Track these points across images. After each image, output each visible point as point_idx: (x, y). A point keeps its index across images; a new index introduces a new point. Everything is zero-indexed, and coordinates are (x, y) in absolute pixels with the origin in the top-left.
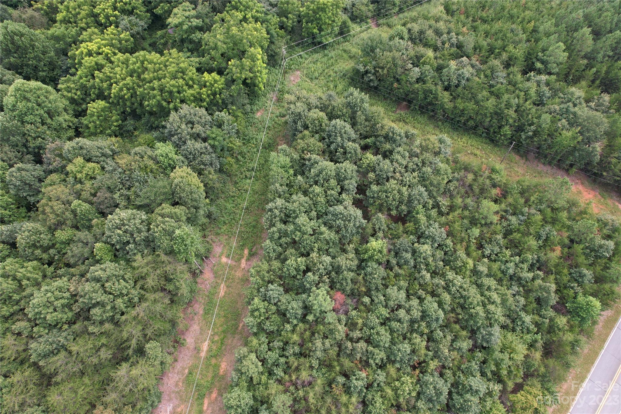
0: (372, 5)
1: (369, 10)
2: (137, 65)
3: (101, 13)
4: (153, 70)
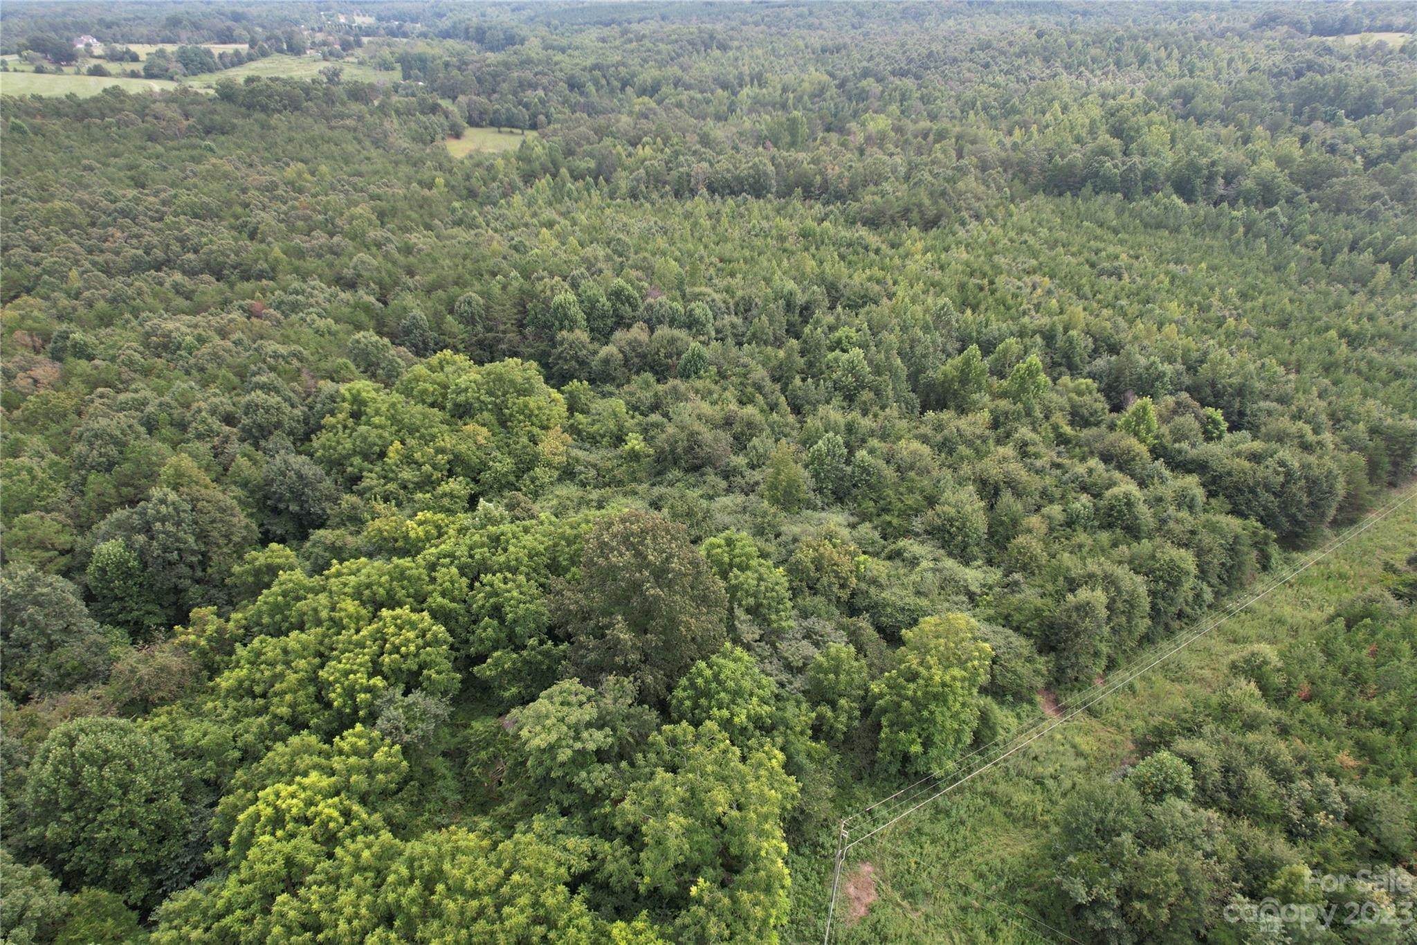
0: (1044, 659)
1: (1037, 672)
2: (412, 891)
3: (336, 681)
4: (455, 918)
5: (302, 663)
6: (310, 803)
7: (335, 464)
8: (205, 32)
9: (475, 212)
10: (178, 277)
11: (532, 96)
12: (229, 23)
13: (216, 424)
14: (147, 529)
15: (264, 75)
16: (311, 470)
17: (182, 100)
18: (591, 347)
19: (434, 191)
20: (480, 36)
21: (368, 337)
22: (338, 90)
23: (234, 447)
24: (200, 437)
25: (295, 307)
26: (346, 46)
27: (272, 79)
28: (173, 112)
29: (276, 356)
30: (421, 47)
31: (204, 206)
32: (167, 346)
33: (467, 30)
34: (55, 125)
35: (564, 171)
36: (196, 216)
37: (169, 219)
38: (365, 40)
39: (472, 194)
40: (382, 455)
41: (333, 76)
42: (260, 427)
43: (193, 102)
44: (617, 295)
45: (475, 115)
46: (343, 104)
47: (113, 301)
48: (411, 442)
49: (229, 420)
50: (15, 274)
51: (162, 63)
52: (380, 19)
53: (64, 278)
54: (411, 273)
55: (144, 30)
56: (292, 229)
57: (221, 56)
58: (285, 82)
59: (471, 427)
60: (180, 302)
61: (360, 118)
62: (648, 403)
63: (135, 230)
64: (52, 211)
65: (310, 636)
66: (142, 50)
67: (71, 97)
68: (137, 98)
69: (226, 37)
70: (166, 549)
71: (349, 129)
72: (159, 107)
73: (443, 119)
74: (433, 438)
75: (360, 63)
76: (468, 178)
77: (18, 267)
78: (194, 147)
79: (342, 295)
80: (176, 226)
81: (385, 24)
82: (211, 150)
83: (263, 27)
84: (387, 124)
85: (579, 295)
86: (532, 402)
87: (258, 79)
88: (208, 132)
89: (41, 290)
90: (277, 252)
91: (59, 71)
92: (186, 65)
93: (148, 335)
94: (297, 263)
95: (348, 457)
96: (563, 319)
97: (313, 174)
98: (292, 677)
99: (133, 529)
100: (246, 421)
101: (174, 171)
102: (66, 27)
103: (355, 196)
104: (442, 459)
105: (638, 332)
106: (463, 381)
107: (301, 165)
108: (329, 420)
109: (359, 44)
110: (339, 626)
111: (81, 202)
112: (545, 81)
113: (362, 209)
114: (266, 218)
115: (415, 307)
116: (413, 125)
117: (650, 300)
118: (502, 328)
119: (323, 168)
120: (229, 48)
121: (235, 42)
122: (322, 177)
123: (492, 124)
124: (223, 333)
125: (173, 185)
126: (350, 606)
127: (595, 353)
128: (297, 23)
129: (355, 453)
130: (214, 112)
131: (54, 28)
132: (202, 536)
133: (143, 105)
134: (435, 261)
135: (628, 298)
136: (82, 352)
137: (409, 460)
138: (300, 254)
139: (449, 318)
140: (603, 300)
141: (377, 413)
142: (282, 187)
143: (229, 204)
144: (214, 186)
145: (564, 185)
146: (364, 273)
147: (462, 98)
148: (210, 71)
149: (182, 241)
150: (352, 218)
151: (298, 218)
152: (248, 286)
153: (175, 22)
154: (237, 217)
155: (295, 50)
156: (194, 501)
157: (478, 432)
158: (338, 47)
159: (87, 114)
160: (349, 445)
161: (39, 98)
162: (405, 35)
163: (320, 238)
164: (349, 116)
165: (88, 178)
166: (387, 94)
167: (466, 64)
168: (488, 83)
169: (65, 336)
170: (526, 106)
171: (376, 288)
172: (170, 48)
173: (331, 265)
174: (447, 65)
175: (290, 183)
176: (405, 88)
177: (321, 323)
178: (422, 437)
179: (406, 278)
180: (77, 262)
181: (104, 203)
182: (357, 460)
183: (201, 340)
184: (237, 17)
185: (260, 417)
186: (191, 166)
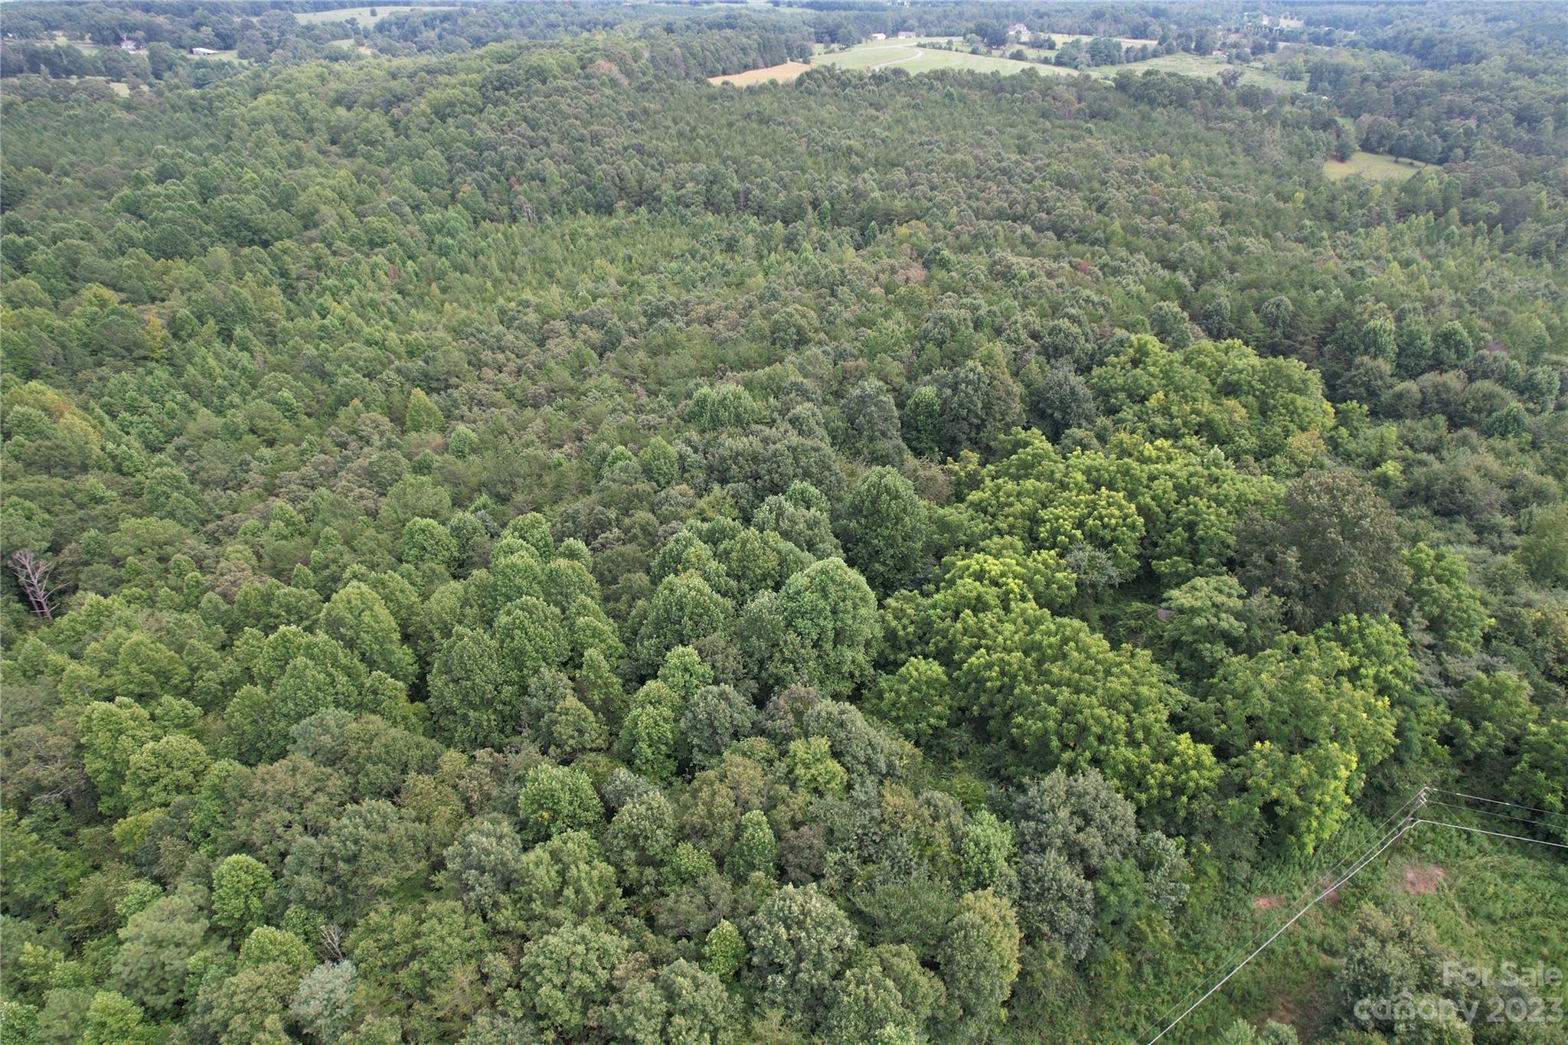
2: (1052, 639)
3: (1049, 520)
5: (1029, 501)
6: (1003, 574)
7: (1103, 394)
8: (1121, 27)
9: (1325, 234)
10: (1028, 229)
11: (1457, 125)
12: (1147, 19)
13: (1024, 336)
14: (955, 387)
15: (1163, 70)
16: (1083, 391)
17: (1081, 87)
18: (1389, 380)
19: (1290, 205)
20: (1425, 52)
21: (1173, 307)
22: (1232, 95)
23: (1031, 356)
24: (1009, 341)
25: (1116, 271)
26: (1258, 50)
27: (1169, 75)
28: (1070, 95)
29: (1088, 300)
30: (1343, 57)
31: (1070, 176)
32: (1006, 275)
33: (1410, 42)
34: (975, 95)
35: (1454, 211)
36: (1059, 184)
37: (1037, 182)
38: (1281, 45)
39: (1331, 216)
40: (1143, 399)
41: (1230, 80)
42: (1056, 349)
43: (1091, 89)
44: (1447, 338)
45: (1374, 139)
46: (1230, 107)
47: (975, 236)
48: (1172, 396)
49: (1035, 336)
50: (914, 204)
51: (1074, 52)
52: (1308, 23)
53: (946, 214)
54: (1232, 270)
55: (1068, 22)
56: (1137, 210)
57: (1128, 50)
58: (1181, 79)
59: (1231, 403)
60: (1023, 248)
61: (1242, 123)
62: (1425, 444)
63: (1008, 187)
64: (954, 161)
65: (1043, 486)
66: (1060, 40)
67: (995, 74)
68: (1045, 80)
69: (1139, 32)
70: (961, 405)
71: (1225, 132)
72: (1060, 89)
73: (1332, 138)
74: (1195, 400)
75: (1265, 69)
76: (1334, 198)
77: (918, 199)
78: (1076, 127)
79: (1161, 271)
80: (1041, 189)
81: (1312, 29)
82: (1090, 132)
83: (1179, 24)
84: (1267, 134)
85: (1400, 328)
86: (1300, 401)
87: (1157, 72)
88: (1092, 117)
89: (928, 219)
90: (1117, 225)
91: (988, 54)
92: (1093, 56)
93: (995, 263)
94: (1130, 238)
95: (1114, 390)
96: (1372, 344)
97: (1174, 167)
98: (1018, 507)
99: (945, 385)
100: (1047, 339)
101: (1053, 146)
102: (1007, 16)
103: (1207, 193)
104: (1194, 419)
105: (1453, 380)
106: (1241, 364)
107: (1165, 157)
108: (1112, 359)
109: (1272, 49)
110: (1064, 487)
111: (976, 158)
112: (1484, 109)
113: (1211, 206)
114: (1117, 197)
115: (1223, 295)
116: (1296, 139)
117: (1485, 352)
118: (1301, 338)
119: (1186, 163)
120: (1138, 44)
121: (1146, 38)
122: (1182, 170)
123: (1391, 152)
124: (1050, 275)
125: (1049, 156)
126: (1080, 477)
127: (1391, 387)
128: (1215, 22)
129: (1123, 389)
130: (1106, 99)
131: (997, 17)
132: (987, 406)
133: (1048, 87)
134: (1260, 265)
135: (1458, 344)
136: (944, 264)
137: (1165, 411)
138: (1136, 231)
139: (1252, 314)
140: (1427, 339)
141: (1154, 364)
142: (1141, 173)
143: (1090, 179)
144: (1082, 162)
145: (1448, 225)
146: (1189, 260)
147: (1366, 118)
148: (1113, 63)
149: (1041, 202)
150: (1197, 210)
151: (1146, 201)
152: (1080, 248)
153: (1098, 15)
154: (1092, 191)
155: (1202, 50)
156: (993, 378)
157: (1237, 410)
158: (1248, 50)
159: (1002, 89)
160: (1120, 381)
161: (971, 72)
162: (1330, 43)
163: (1159, 222)
164: (1231, 120)
165: (986, 140)
166: (1281, 102)
167: (1390, 80)
168: (1406, 105)
169: (937, 252)
170: (1444, 137)
171: (1194, 275)
172: (1086, 39)
173: (1160, 247)
174: (1365, 79)
175: (1150, 172)
176: (1305, 100)
177: (1134, 288)
178: (1185, 397)
179: (1225, 272)
180: (957, 204)
181: (993, 162)
182: (1122, 396)
183: (1032, 276)
184: (1157, 13)
185: (1059, 340)
186: (1069, 143)
